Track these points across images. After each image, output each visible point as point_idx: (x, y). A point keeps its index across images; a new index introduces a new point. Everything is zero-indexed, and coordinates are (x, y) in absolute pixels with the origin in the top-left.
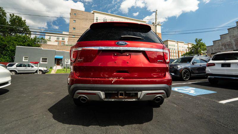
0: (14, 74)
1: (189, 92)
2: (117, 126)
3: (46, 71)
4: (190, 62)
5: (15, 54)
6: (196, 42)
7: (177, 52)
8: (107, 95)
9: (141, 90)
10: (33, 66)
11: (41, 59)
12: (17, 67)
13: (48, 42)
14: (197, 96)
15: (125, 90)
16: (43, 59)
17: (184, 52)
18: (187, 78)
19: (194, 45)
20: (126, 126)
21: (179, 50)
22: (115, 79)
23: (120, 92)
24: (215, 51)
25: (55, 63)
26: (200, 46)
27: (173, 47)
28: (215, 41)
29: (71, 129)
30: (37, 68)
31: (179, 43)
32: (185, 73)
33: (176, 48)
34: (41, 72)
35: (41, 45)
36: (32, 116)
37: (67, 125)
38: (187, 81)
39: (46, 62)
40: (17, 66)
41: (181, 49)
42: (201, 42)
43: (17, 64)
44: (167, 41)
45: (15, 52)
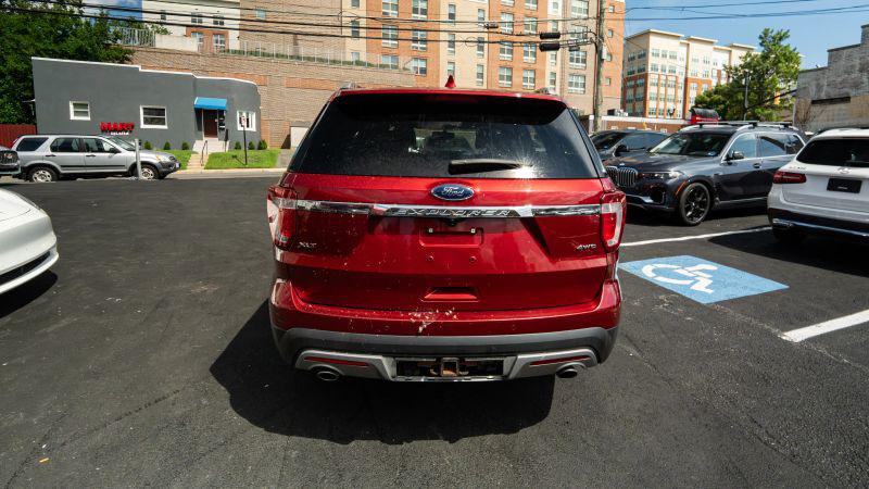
0: (49, 179)
1: (693, 287)
2: (436, 442)
3: (170, 165)
4: (718, 152)
5: (32, 90)
6: (761, 44)
7: (681, 80)
8: (401, 368)
9: (514, 350)
10: (118, 147)
11: (142, 112)
12: (55, 154)
13: (158, 36)
14: (716, 303)
15: (462, 352)
16: (147, 111)
17: (709, 82)
18: (697, 213)
19: (753, 59)
20: (465, 442)
21: (689, 76)
22: (428, 319)
23: (447, 359)
24: (830, 90)
25: (200, 129)
26: (775, 64)
27: (668, 63)
28: (837, 50)
29: (294, 454)
30: (133, 154)
31: (692, 44)
32: (691, 197)
33: (679, 65)
34: (151, 172)
35: (131, 52)
36: (164, 398)
37: (280, 436)
38: (697, 224)
39: (164, 124)
40: (54, 149)
41: (698, 70)
42: (784, 43)
43: (52, 138)
44: (648, 33)
45: (32, 81)
